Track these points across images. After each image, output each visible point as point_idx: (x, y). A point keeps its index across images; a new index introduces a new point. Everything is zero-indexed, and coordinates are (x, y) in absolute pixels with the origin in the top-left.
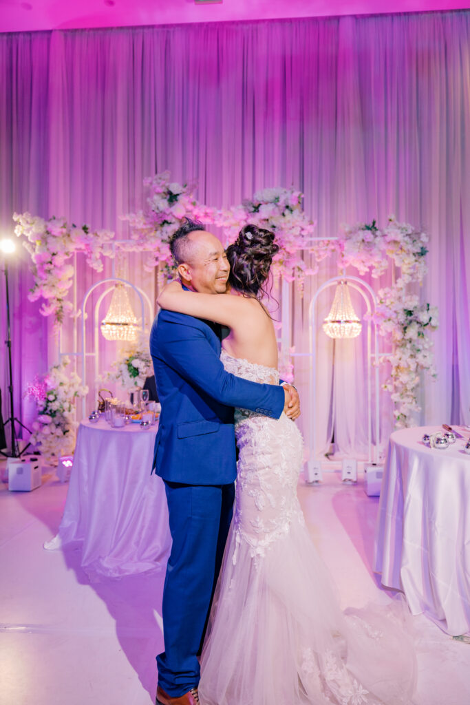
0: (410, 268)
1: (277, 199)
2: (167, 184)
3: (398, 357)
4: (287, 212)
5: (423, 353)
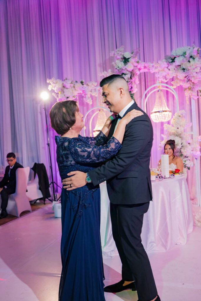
1: (185, 53)
2: (123, 54)
4: (191, 60)
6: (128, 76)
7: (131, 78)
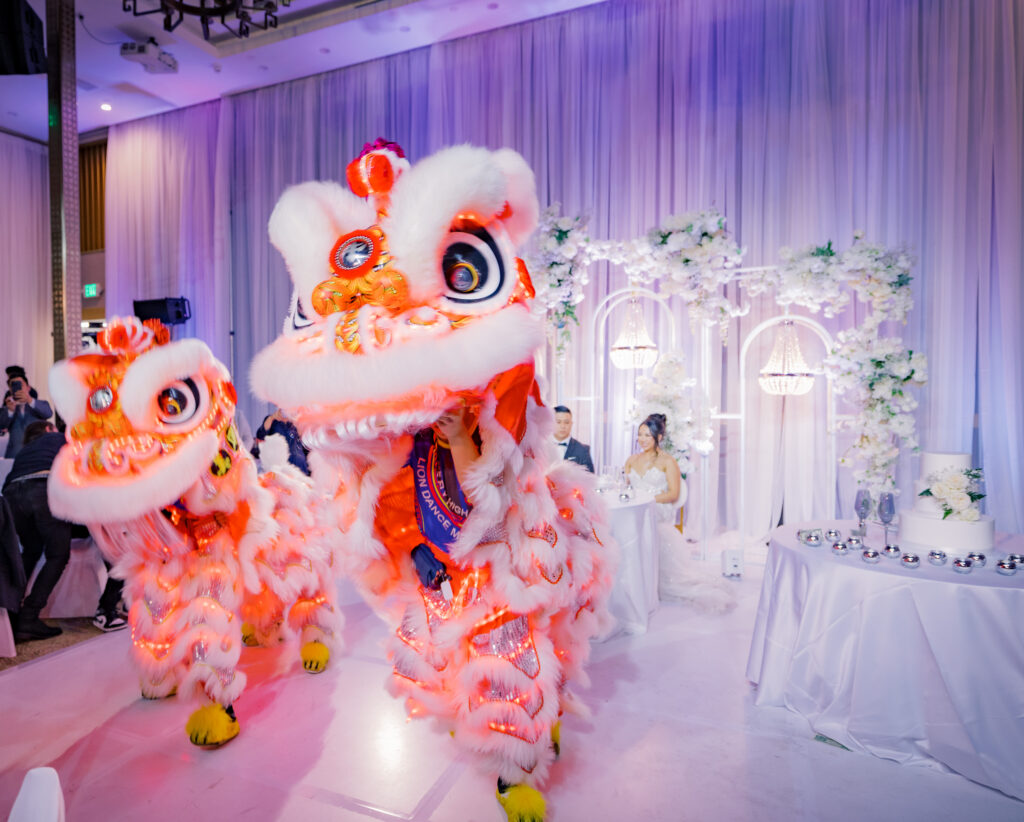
0: (884, 303)
1: (690, 226)
2: (555, 220)
3: (862, 422)
4: (705, 240)
5: (900, 418)
6: (566, 268)
7: (570, 273)
